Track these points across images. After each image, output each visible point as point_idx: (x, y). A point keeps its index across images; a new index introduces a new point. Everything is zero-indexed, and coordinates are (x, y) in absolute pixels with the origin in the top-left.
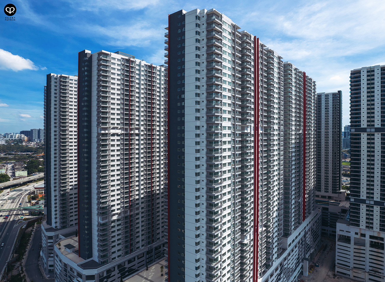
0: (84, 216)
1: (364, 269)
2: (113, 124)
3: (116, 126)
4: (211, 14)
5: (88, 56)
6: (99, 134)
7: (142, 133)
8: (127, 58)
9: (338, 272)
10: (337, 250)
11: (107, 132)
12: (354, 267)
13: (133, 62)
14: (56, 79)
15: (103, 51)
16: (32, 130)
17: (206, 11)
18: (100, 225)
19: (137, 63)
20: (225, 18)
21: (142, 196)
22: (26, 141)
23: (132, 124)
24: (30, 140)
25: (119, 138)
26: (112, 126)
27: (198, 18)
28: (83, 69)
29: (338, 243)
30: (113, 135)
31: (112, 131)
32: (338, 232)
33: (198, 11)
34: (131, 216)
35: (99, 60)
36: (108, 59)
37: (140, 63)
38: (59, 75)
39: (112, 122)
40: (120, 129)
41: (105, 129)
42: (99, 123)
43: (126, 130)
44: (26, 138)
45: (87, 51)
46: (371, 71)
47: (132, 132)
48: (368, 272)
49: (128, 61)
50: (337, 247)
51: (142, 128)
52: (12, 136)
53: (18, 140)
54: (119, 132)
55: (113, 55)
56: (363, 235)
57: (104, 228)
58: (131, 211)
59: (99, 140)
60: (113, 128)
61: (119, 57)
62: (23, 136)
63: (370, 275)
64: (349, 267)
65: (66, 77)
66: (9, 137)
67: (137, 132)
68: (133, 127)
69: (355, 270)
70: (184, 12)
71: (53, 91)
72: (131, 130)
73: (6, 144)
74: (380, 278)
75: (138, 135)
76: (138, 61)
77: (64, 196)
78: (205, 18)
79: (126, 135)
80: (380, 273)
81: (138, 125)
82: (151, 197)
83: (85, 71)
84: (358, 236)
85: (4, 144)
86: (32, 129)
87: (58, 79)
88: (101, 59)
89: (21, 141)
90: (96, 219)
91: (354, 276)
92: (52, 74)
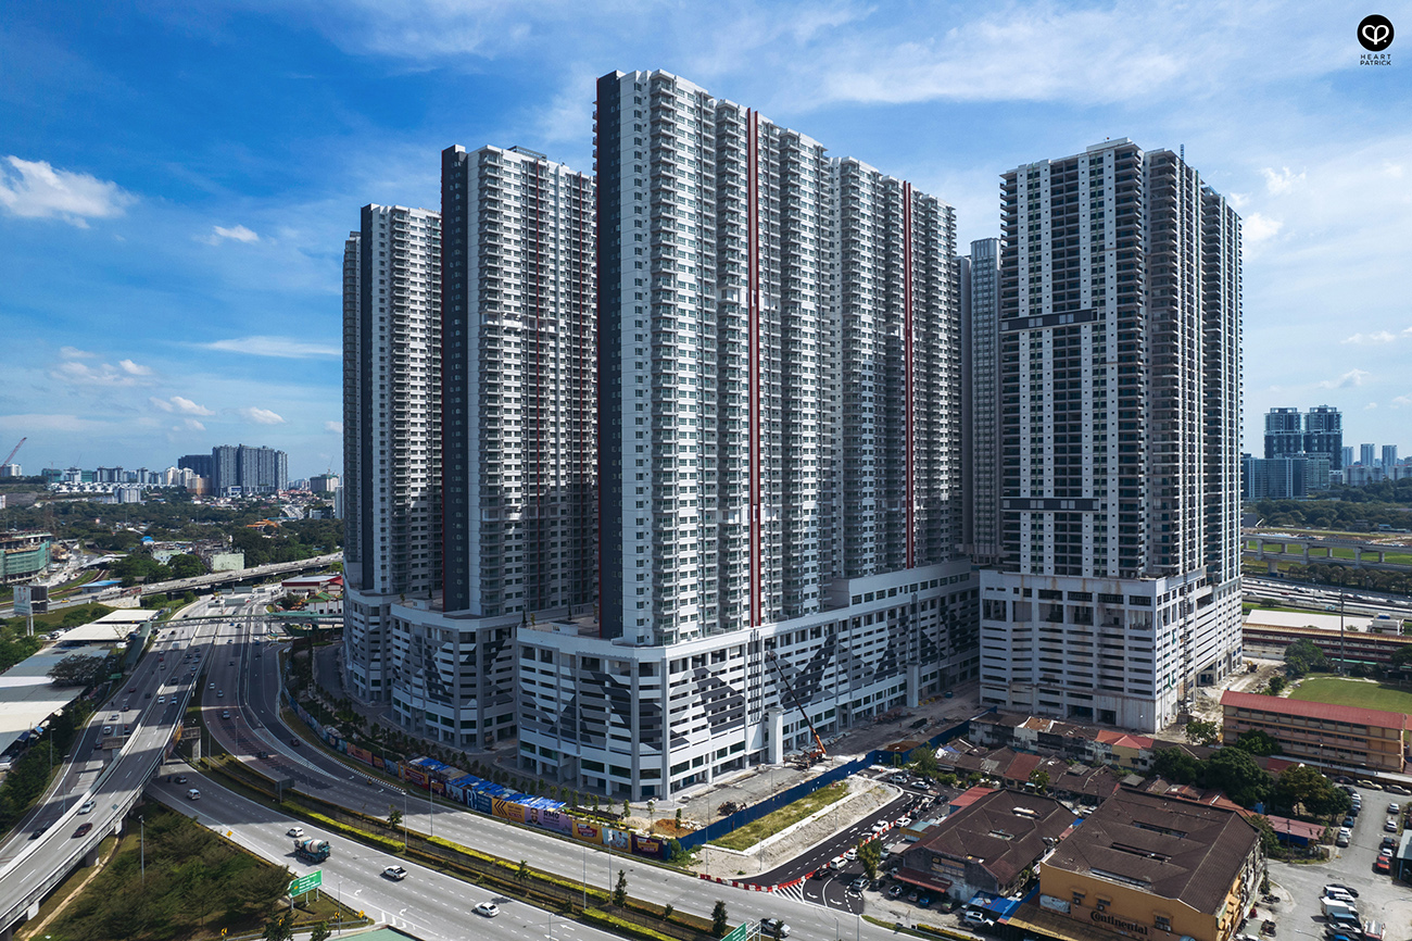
0: (454, 514)
1: (1030, 679)
2: (508, 307)
3: (513, 311)
4: (657, 79)
5: (462, 159)
6: (483, 328)
7: (562, 335)
8: (532, 160)
9: (985, 699)
10: (983, 643)
11: (497, 323)
12: (1015, 679)
13: (542, 168)
14: (382, 217)
15: (490, 147)
16: (216, 451)
17: (649, 74)
18: (486, 526)
19: (552, 171)
20: (681, 83)
21: (563, 483)
22: (199, 492)
23: (542, 310)
24: (212, 490)
25: (518, 339)
26: (507, 312)
27: (638, 87)
28: (452, 188)
29: (984, 623)
30: (509, 331)
31: (507, 323)
32: (984, 595)
33: (638, 74)
34: (541, 522)
35: (483, 166)
36: (497, 164)
37: (557, 170)
38: (389, 208)
39: (506, 302)
40: (520, 320)
41: (494, 317)
42: (483, 303)
43: (531, 323)
44: (199, 483)
45: (459, 148)
46: (1034, 174)
47: (543, 330)
48: (1038, 685)
49: (534, 167)
50: (983, 632)
51: (562, 323)
52: (154, 476)
53: (174, 489)
54: (519, 325)
55: (508, 155)
56: (1028, 593)
57: (492, 531)
58: (541, 511)
59: (483, 339)
60: (509, 317)
61: (517, 158)
62: (188, 473)
63: (1042, 691)
64: (1004, 680)
65: (404, 212)
66: (147, 480)
67: (552, 329)
68: (544, 317)
69: (1015, 688)
70: (620, 74)
71: (376, 248)
72: (541, 324)
73: (143, 503)
74: (1057, 693)
75: (554, 337)
76: (552, 165)
77: (401, 519)
78: (649, 86)
79: (532, 334)
80: (1058, 681)
81: (555, 314)
82: (578, 487)
83: (456, 191)
84: (1018, 598)
85: (137, 504)
86: (218, 446)
87: (387, 218)
88: (486, 165)
89: (182, 493)
90: (477, 517)
91: (1014, 703)
92: (373, 207)
